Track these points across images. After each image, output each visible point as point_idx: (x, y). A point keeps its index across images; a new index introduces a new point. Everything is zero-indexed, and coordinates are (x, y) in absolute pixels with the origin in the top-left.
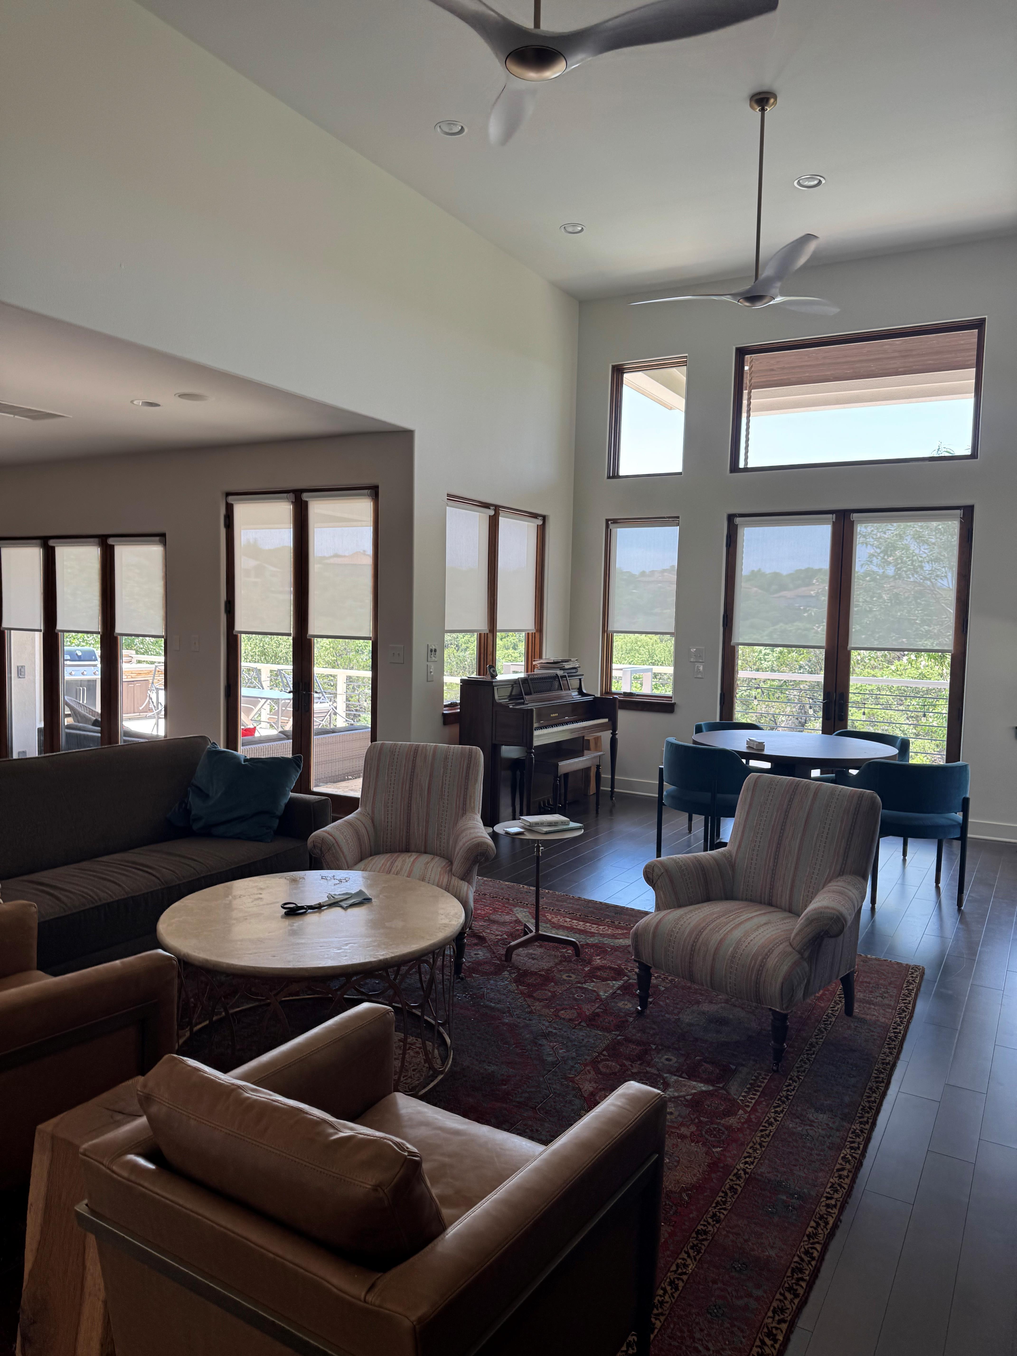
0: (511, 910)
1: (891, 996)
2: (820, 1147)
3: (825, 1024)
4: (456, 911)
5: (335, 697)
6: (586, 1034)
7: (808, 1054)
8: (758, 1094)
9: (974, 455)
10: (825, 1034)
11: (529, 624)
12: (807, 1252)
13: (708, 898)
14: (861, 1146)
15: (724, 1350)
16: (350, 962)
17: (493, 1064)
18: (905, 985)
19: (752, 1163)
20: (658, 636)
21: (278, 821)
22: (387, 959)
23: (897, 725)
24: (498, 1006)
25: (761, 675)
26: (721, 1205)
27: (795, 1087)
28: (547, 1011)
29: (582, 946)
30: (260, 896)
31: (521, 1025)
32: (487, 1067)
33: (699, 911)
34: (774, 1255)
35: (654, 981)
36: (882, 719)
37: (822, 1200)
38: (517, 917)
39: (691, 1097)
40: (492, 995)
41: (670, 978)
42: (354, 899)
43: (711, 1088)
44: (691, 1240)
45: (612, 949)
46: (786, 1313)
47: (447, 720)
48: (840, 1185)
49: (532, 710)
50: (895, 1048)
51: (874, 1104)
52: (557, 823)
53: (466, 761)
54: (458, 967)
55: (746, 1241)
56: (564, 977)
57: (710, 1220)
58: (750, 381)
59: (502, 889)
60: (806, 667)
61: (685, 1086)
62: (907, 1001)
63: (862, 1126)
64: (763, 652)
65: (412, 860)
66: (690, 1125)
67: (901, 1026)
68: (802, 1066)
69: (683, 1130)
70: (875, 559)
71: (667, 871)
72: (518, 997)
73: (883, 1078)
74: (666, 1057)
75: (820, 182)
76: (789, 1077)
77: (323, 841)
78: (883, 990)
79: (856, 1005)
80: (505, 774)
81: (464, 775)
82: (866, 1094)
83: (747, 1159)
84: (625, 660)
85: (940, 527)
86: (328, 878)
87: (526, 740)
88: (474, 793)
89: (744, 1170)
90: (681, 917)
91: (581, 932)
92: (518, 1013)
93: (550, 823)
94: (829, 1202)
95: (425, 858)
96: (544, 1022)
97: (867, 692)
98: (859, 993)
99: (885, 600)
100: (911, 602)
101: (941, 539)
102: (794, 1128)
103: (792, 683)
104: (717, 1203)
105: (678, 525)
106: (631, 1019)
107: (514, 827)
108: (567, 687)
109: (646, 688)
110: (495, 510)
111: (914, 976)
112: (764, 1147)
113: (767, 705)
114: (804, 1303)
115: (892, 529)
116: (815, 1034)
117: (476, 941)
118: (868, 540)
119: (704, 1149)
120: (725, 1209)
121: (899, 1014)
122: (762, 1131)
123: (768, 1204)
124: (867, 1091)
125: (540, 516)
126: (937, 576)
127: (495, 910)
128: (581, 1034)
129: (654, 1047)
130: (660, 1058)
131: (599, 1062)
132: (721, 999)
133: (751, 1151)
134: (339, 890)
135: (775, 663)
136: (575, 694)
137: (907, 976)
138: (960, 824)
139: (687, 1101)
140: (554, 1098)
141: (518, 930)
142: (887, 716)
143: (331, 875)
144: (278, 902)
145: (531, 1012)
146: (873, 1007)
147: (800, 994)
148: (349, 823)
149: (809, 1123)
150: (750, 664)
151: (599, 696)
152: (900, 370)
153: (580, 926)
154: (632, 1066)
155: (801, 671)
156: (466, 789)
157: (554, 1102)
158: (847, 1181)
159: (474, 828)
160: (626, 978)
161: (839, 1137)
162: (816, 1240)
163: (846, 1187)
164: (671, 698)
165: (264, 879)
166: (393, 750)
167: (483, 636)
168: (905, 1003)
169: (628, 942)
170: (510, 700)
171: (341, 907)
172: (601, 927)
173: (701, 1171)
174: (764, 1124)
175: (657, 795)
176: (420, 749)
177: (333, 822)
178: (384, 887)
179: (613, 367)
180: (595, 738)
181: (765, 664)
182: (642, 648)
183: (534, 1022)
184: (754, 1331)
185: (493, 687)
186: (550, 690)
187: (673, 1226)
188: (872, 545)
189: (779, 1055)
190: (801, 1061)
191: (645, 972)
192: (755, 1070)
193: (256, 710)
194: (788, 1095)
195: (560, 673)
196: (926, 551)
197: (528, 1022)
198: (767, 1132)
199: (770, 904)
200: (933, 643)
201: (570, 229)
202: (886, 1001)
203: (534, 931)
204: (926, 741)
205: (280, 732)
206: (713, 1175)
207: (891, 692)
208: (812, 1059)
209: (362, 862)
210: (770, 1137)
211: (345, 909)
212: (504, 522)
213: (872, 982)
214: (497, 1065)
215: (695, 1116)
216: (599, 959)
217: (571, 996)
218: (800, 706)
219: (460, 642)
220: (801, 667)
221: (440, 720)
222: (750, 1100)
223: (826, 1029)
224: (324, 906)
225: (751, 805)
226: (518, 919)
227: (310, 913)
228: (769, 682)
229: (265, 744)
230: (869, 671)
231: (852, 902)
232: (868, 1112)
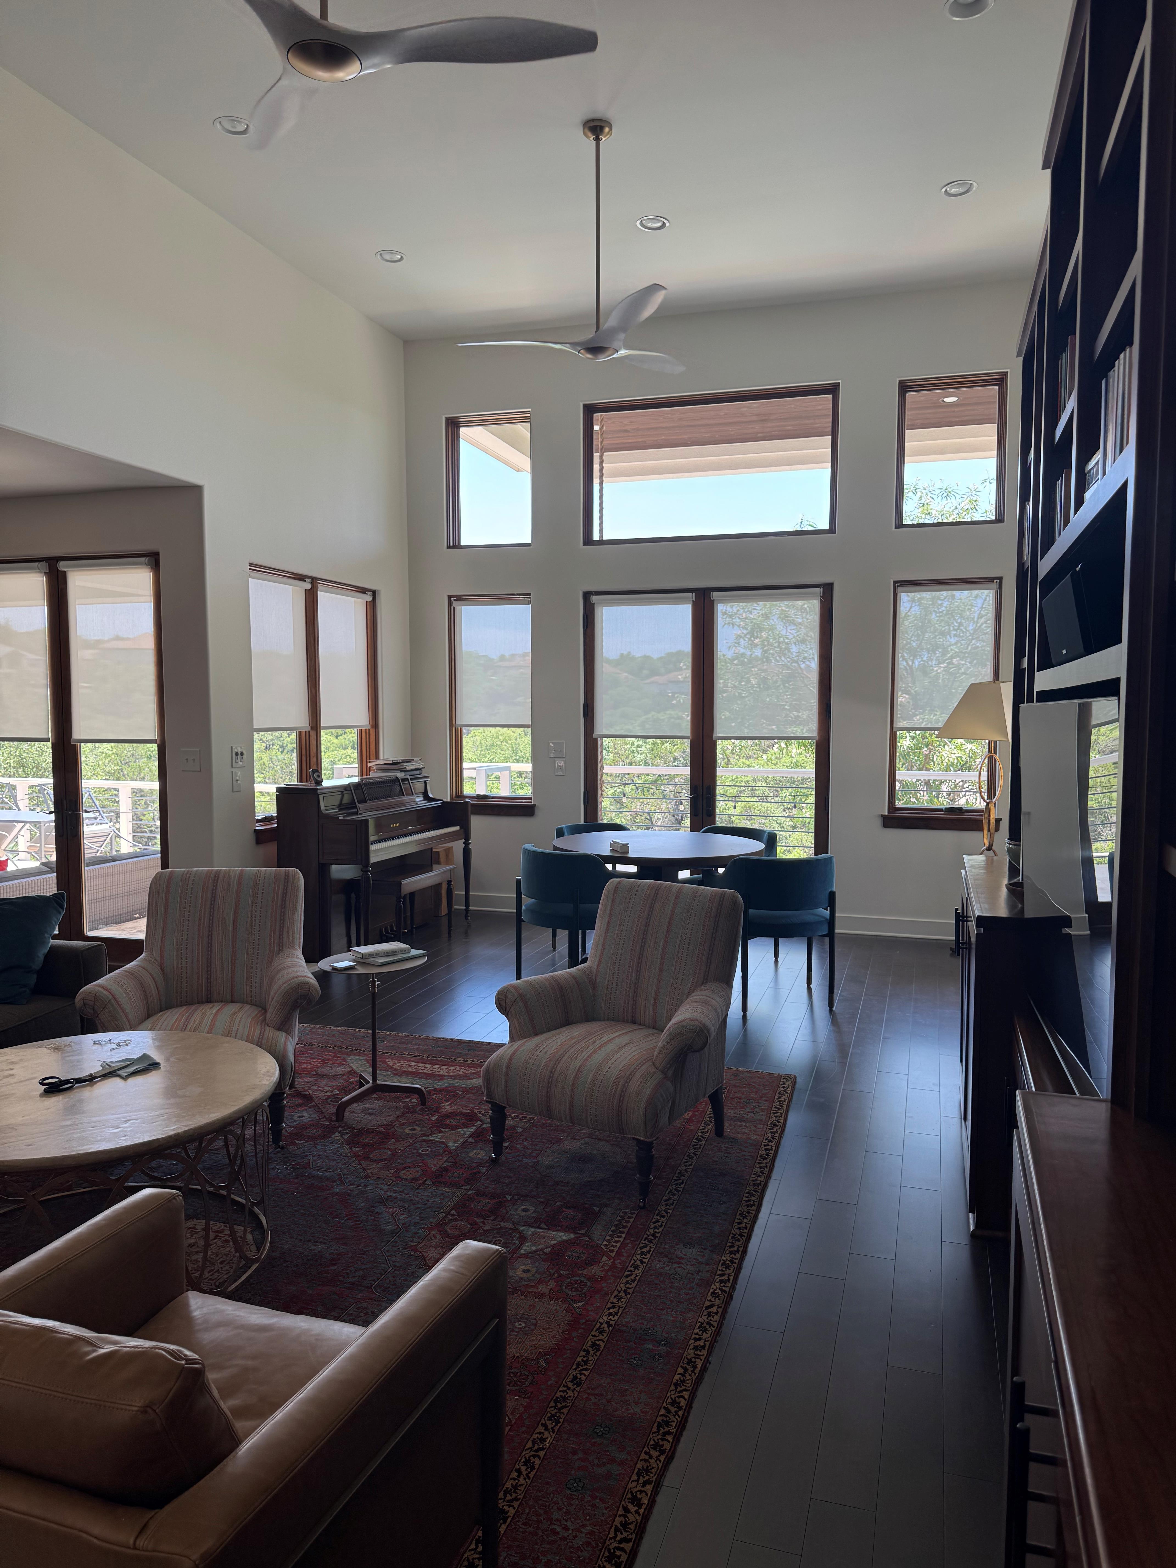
0: (344, 1060)
1: (763, 1110)
2: (689, 1286)
3: (695, 1149)
4: (268, 1068)
5: (118, 816)
6: (432, 1193)
7: (676, 1184)
8: (624, 1235)
9: (832, 530)
10: (694, 1160)
11: (363, 719)
12: (674, 1403)
13: (567, 1022)
14: (732, 1278)
15: (584, 1526)
16: (129, 1143)
17: (321, 1242)
18: (776, 1097)
19: (616, 1314)
20: (522, 729)
21: (35, 976)
22: (179, 1133)
23: (774, 818)
24: (327, 1174)
25: (634, 770)
26: (582, 1366)
27: (663, 1222)
28: (386, 1172)
29: (429, 1092)
30: (11, 1072)
31: (355, 1193)
32: (313, 1247)
33: (557, 1037)
34: (639, 1411)
35: (509, 1122)
36: (758, 812)
37: (690, 1343)
38: (351, 1067)
39: (550, 1249)
40: (319, 1163)
41: (528, 1117)
42: (136, 1065)
43: (572, 1236)
44: (548, 1409)
45: (464, 1092)
46: (651, 1473)
47: (260, 837)
48: (709, 1324)
49: (367, 821)
50: (766, 1167)
51: (745, 1231)
52: (396, 952)
53: (281, 887)
54: (277, 1134)
55: (609, 1401)
56: (407, 1131)
57: (570, 1385)
58: (602, 442)
59: (334, 1036)
60: (680, 759)
61: (544, 1237)
62: (779, 1114)
63: (733, 1256)
64: (636, 744)
65: (214, 1012)
66: (549, 1281)
67: (772, 1142)
68: (669, 1199)
69: (543, 1288)
70: (742, 641)
71: (521, 995)
72: (351, 1161)
73: (754, 1201)
74: (523, 1207)
75: (664, 224)
76: (657, 1212)
77: (96, 997)
78: (754, 1104)
79: (726, 1124)
80: (337, 899)
81: (279, 902)
82: (736, 1221)
83: (611, 1311)
84: (486, 757)
85: (806, 606)
86: (103, 1043)
87: (360, 855)
88: (293, 924)
89: (607, 1323)
90: (537, 1046)
91: (428, 1076)
92: (351, 1179)
93: (387, 953)
94: (697, 1343)
95: (231, 1008)
96: (382, 1186)
97: (743, 784)
98: (730, 1111)
99: (752, 684)
100: (779, 686)
101: (807, 619)
102: (662, 1268)
103: (666, 777)
104: (578, 1365)
105: (529, 603)
106: (484, 1170)
107: (343, 962)
108: (411, 792)
109: (503, 790)
110: (312, 583)
111: (786, 1086)
112: (629, 1294)
113: (642, 803)
114: (670, 1458)
115: (758, 608)
116: (684, 1160)
117: (300, 1101)
118: (734, 620)
119: (565, 1306)
120: (586, 1369)
121: (770, 1129)
122: (627, 1276)
123: (633, 1357)
124: (738, 1217)
125: (370, 590)
126: (805, 658)
127: (324, 1062)
128: (426, 1194)
129: (509, 1198)
130: (516, 1210)
131: (446, 1224)
132: (584, 1134)
133: (615, 1300)
134: (118, 1056)
135: (648, 755)
136: (419, 799)
137: (778, 1087)
138: (827, 919)
139: (546, 1254)
140: (393, 1273)
141: (352, 1083)
142: (763, 809)
143: (106, 1039)
144: (34, 1078)
145: (367, 1177)
146: (744, 1124)
147: (665, 1118)
148: (130, 973)
149: (678, 1260)
150: (623, 757)
151: (449, 800)
152: (759, 435)
153: (428, 1068)
154: (484, 1224)
155: (676, 764)
156: (283, 920)
157: (394, 1277)
158: (717, 1318)
159: (293, 967)
160: (479, 1123)
161: (708, 1271)
162: (683, 1387)
163: (715, 1324)
164: (530, 799)
165: (17, 1050)
166: (185, 879)
167: (303, 735)
168: (776, 1117)
169: (478, 1082)
170: (340, 810)
171: (120, 1076)
172: (451, 1068)
173: (560, 1331)
174: (629, 1268)
175: (515, 911)
176: (221, 876)
177: (110, 972)
178: (176, 1048)
179: (447, 419)
180: (445, 850)
181: (638, 757)
182: (504, 744)
183: (370, 1187)
184: (617, 1499)
185: (318, 795)
186: (389, 796)
187: (529, 1398)
188: (739, 626)
189: (645, 1189)
190: (670, 1192)
191: (499, 1112)
192: (620, 1210)
193: (10, 838)
194: (656, 1232)
195: (400, 775)
196: (793, 632)
197: (363, 1189)
198: (633, 1277)
199: (634, 1022)
200: (802, 730)
201: (388, 257)
202: (758, 1117)
203: (371, 1082)
204: (803, 834)
205: (43, 864)
206: (574, 1334)
207: (766, 782)
208: (681, 1190)
209: (149, 1019)
210: (636, 1282)
211: (125, 1078)
212: (324, 597)
213: (743, 1096)
214: (325, 1243)
215: (555, 1270)
216: (449, 1105)
217: (415, 1151)
218: (676, 802)
219: (285, 742)
220: (675, 759)
221: (252, 838)
222: (614, 1244)
223: (695, 1155)
224: (96, 1078)
225: (611, 914)
226: (353, 1070)
227: (78, 1087)
228: (643, 777)
229: (22, 880)
230: (744, 760)
231: (716, 1012)
232: (739, 1240)
